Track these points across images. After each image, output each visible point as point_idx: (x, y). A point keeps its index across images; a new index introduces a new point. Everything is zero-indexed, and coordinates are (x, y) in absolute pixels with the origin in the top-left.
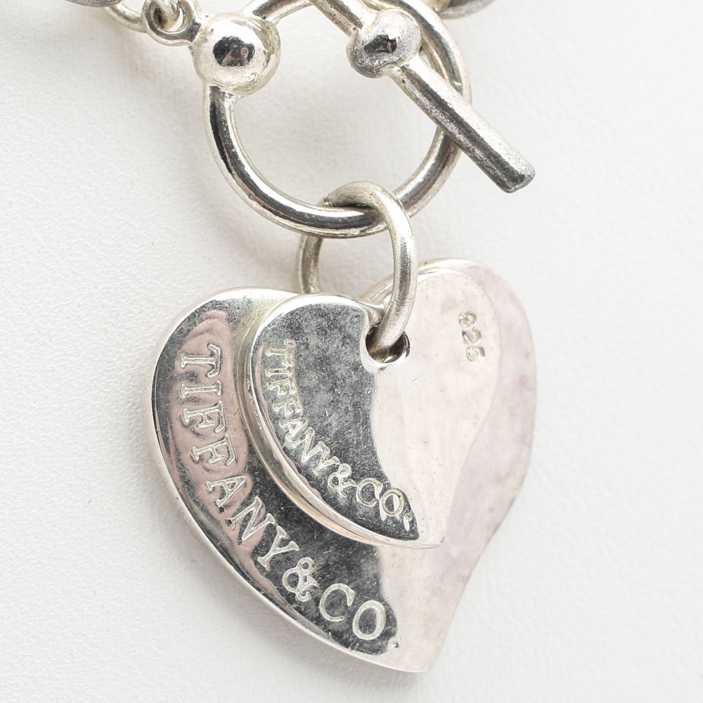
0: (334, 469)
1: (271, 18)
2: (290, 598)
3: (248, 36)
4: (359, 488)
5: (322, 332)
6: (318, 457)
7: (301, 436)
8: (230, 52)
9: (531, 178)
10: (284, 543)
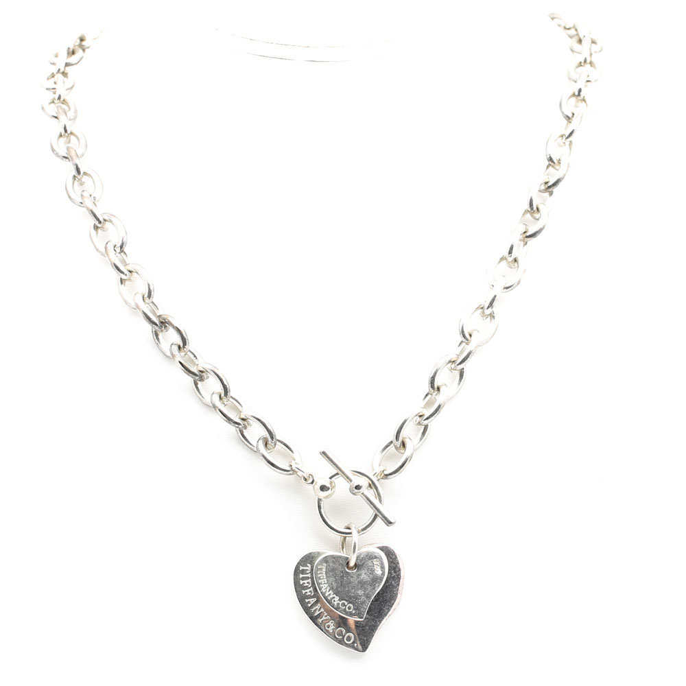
0: (334, 598)
1: (333, 479)
2: (328, 631)
3: (328, 485)
4: (341, 603)
5: (333, 562)
6: (330, 594)
7: (326, 588)
8: (323, 488)
9: (395, 523)
10: (326, 616)
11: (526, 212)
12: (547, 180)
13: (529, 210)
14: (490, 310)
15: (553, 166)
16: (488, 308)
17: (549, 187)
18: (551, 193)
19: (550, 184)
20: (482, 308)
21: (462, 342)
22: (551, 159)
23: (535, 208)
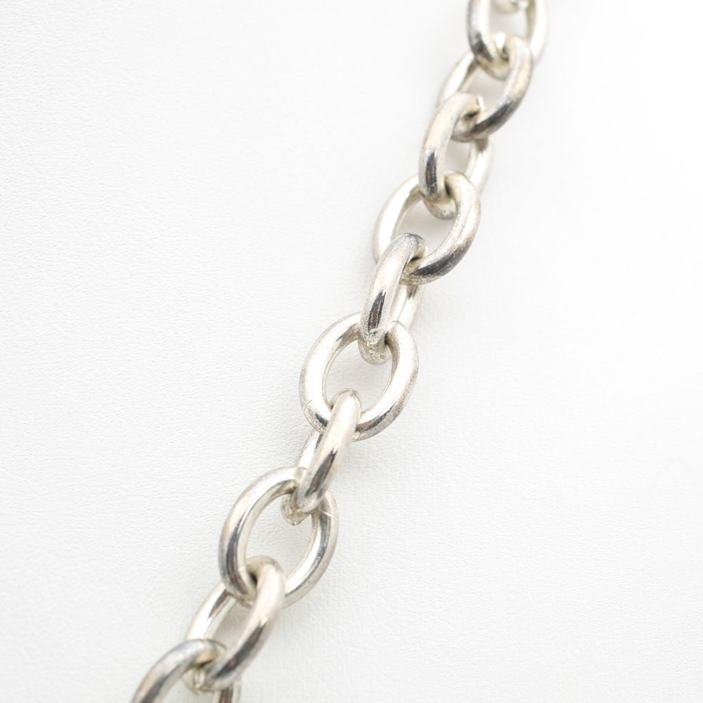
11: (414, 196)
12: (475, 108)
13: (425, 191)
14: (312, 503)
15: (486, 69)
16: (308, 493)
17: (478, 129)
18: (482, 146)
19: (482, 118)
20: (291, 492)
21: (225, 595)
22: (480, 49)
23: (441, 184)
